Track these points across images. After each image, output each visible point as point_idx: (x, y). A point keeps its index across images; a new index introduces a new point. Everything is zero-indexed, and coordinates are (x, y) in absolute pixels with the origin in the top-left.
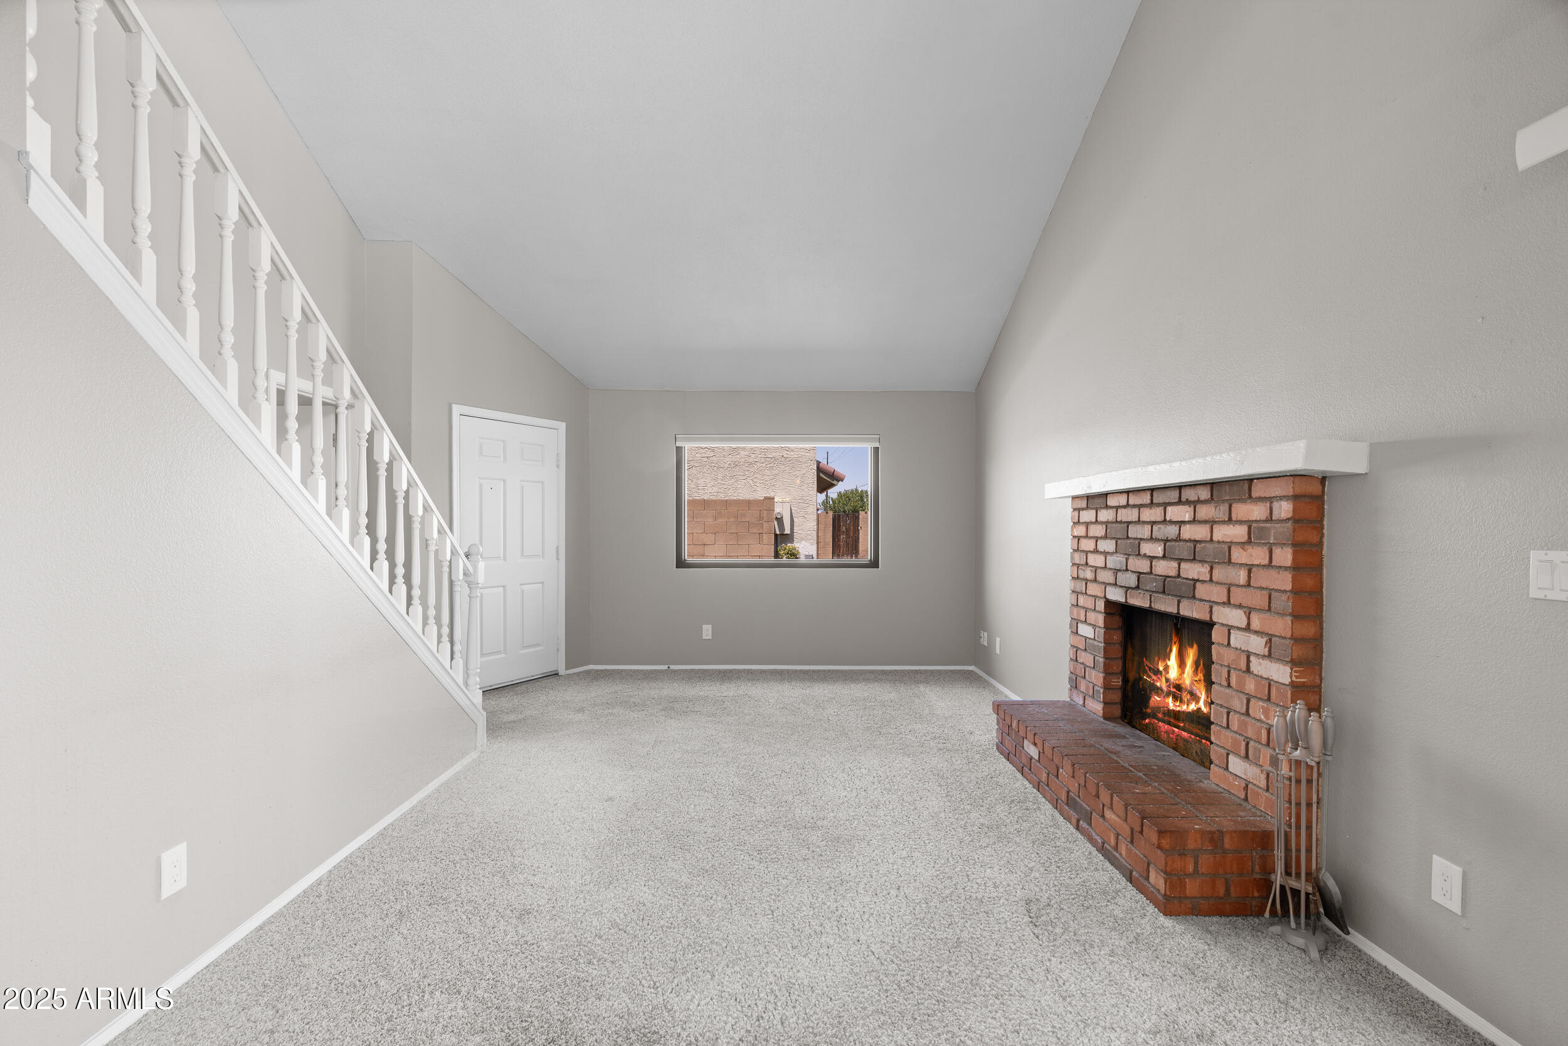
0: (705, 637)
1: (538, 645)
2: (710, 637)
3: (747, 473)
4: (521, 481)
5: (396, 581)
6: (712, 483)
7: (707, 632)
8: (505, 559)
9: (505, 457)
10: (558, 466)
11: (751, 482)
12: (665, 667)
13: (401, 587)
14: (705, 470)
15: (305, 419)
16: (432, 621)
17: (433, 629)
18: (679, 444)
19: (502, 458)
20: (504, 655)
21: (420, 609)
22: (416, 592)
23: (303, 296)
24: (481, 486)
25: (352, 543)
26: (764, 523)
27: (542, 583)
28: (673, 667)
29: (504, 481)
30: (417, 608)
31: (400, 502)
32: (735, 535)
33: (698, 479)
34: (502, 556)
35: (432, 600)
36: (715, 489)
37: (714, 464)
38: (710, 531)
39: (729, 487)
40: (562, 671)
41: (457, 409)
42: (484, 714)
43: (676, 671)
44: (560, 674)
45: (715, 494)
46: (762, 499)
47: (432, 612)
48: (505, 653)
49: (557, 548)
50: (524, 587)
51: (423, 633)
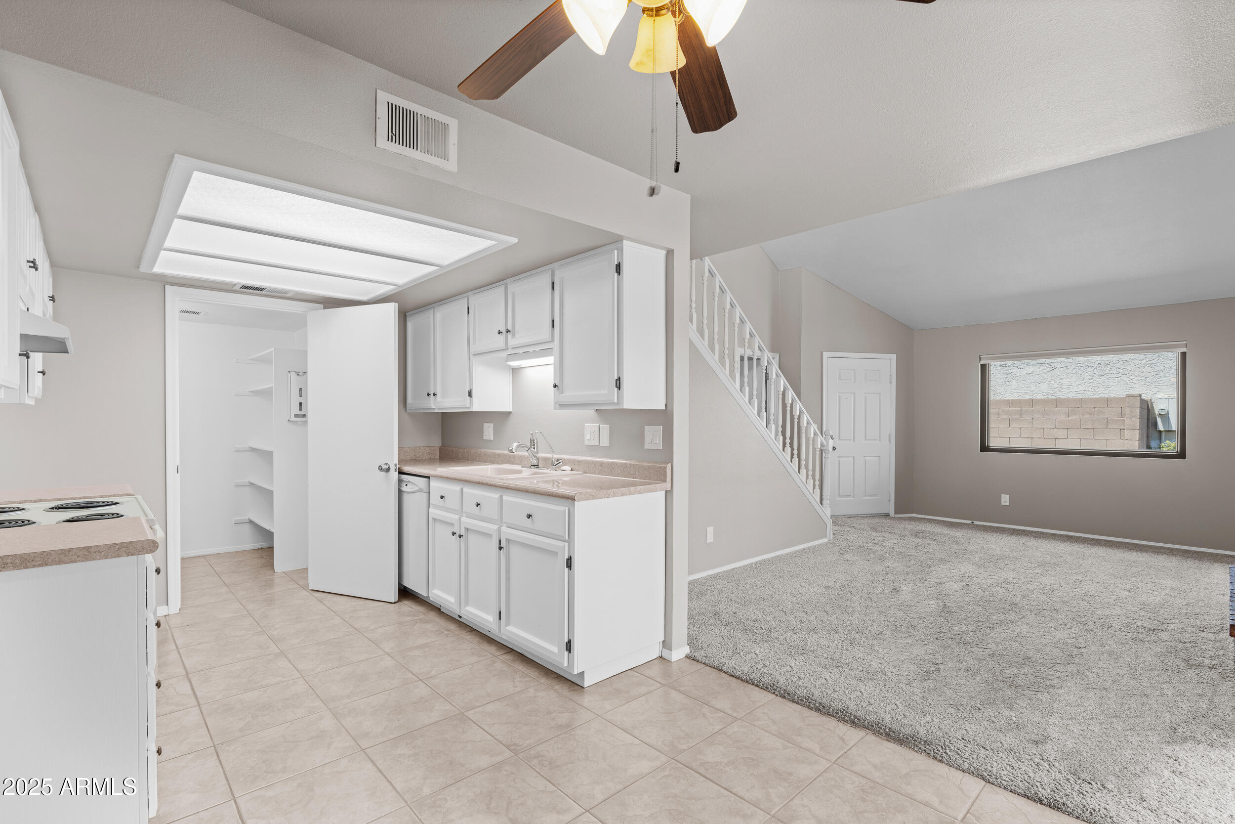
0: (1003, 503)
1: (876, 495)
2: (1008, 504)
3: (1121, 371)
4: (865, 393)
5: (794, 456)
6: (1078, 382)
7: (1005, 500)
8: (854, 441)
9: (855, 381)
10: (890, 383)
11: (1127, 380)
12: (969, 522)
13: (796, 460)
14: (1070, 370)
15: (750, 368)
16: (810, 477)
17: (811, 481)
18: (982, 362)
19: (853, 380)
20: (853, 498)
21: (805, 471)
22: (803, 463)
23: (750, 328)
24: (840, 397)
25: (776, 439)
26: (1126, 420)
27: (879, 457)
28: (976, 523)
29: (854, 394)
30: (803, 470)
31: (788, 409)
32: (1091, 430)
33: (1061, 379)
34: (852, 439)
35: (810, 467)
36: (1081, 388)
37: (1081, 365)
38: (1062, 427)
39: (1098, 385)
40: (892, 514)
41: (825, 354)
42: (831, 520)
43: (977, 525)
44: (891, 516)
45: (1081, 392)
46: (1125, 396)
47: (810, 473)
48: (853, 497)
49: (890, 435)
50: (866, 458)
51: (806, 483)
